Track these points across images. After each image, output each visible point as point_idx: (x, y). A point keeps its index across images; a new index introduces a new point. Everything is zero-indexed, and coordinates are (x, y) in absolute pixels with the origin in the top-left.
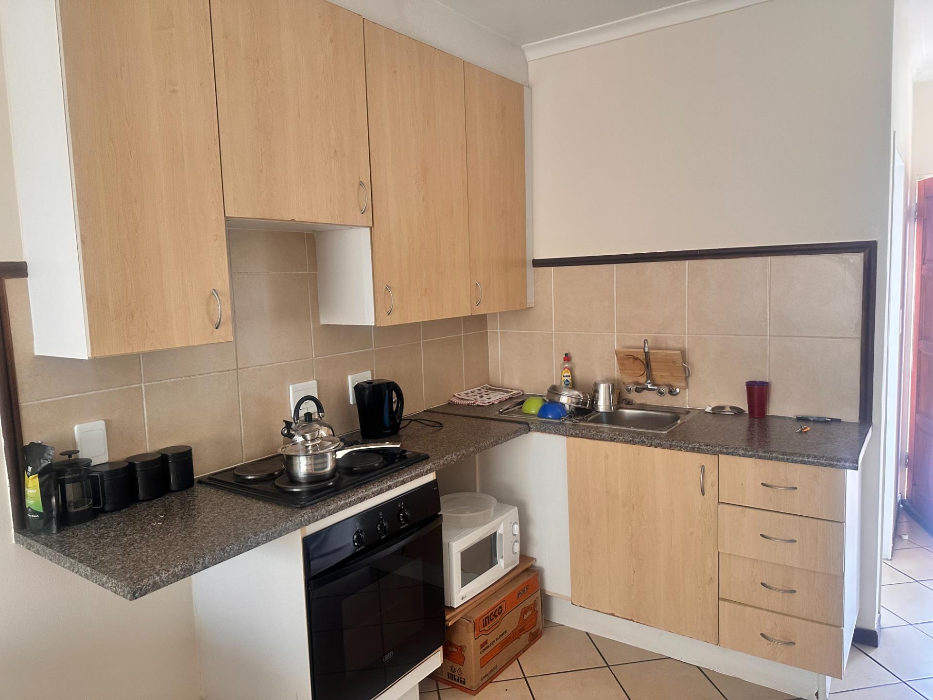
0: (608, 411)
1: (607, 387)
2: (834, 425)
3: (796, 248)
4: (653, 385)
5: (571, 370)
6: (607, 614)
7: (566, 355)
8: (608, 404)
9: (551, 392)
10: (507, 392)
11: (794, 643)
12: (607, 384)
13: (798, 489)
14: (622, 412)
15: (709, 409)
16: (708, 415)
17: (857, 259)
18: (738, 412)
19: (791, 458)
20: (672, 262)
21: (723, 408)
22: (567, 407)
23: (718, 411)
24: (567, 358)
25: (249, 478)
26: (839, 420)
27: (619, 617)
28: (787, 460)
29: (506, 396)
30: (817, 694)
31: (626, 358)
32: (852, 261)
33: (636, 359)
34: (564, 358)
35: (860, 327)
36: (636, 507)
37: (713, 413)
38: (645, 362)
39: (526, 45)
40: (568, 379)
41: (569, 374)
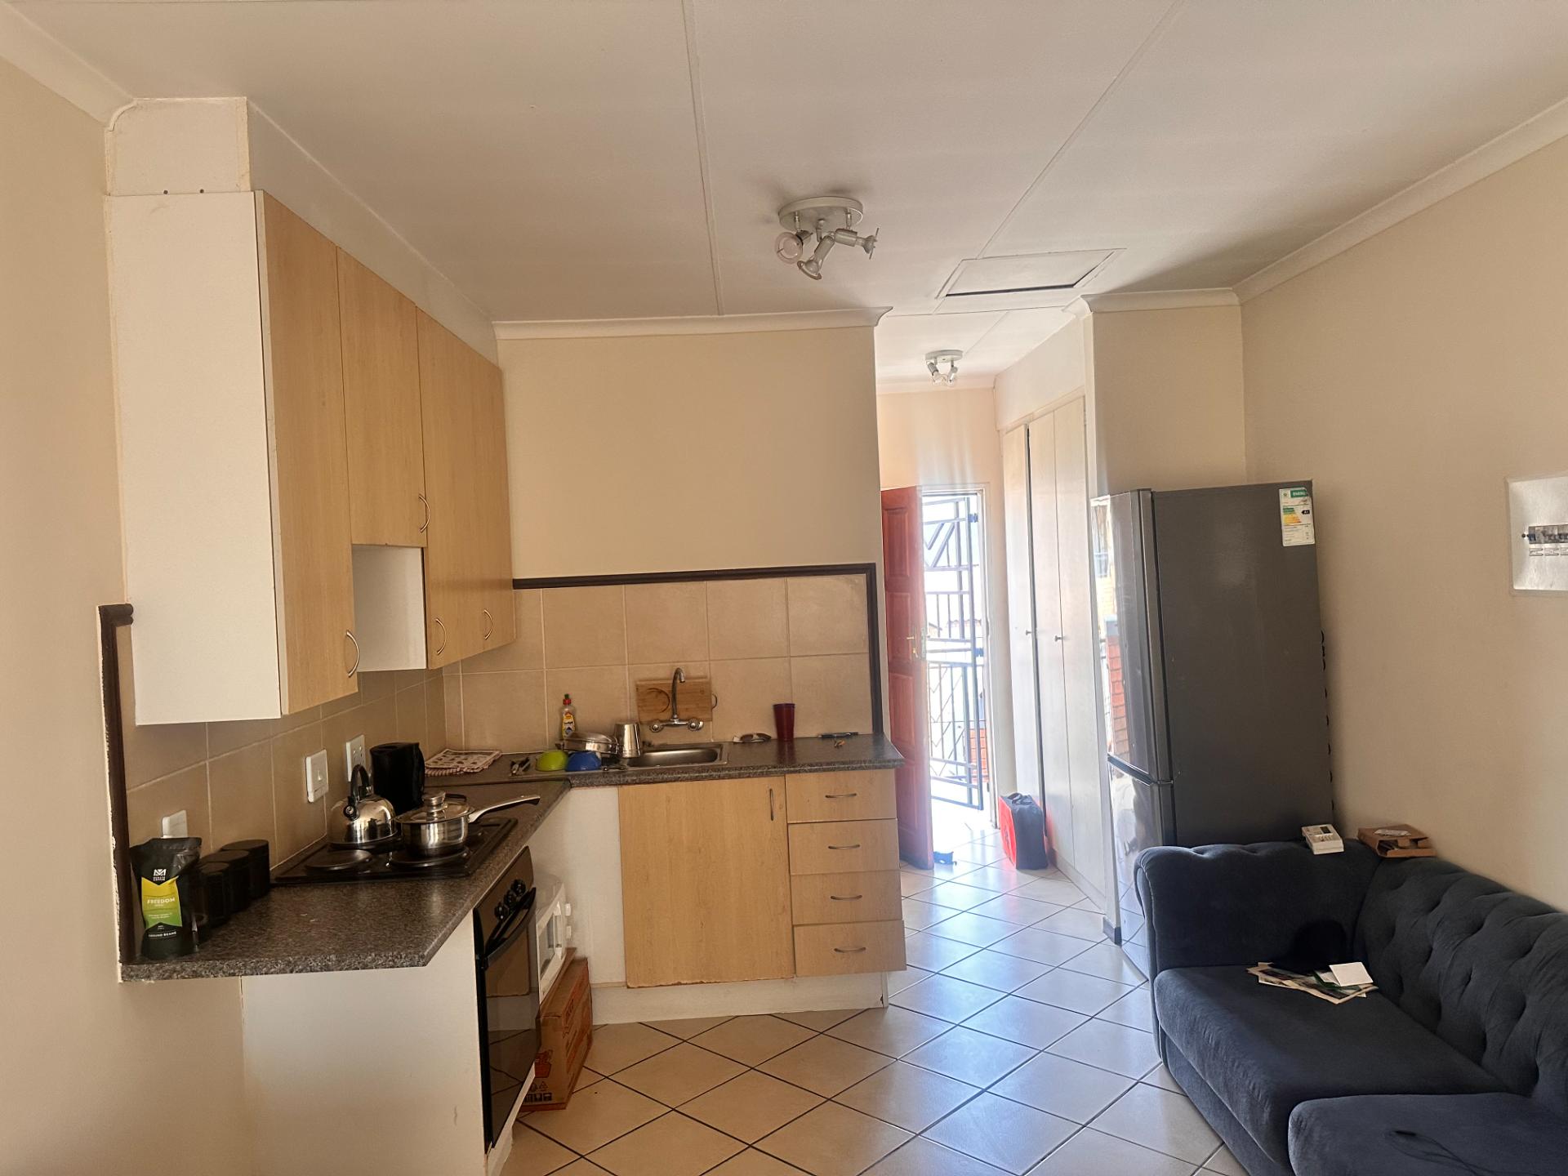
0: (634, 755)
1: (632, 728)
2: (854, 739)
3: (809, 569)
4: (680, 720)
5: (572, 713)
6: (673, 985)
7: (567, 696)
8: (634, 747)
9: (573, 741)
10: (490, 754)
11: (864, 949)
12: (632, 725)
13: (858, 795)
14: (650, 756)
15: (736, 740)
16: (737, 746)
17: (861, 579)
18: (765, 738)
19: (851, 766)
20: (689, 583)
21: (752, 736)
22: (598, 755)
23: (746, 740)
24: (567, 701)
25: (336, 868)
26: (856, 734)
27: (686, 984)
28: (848, 769)
29: (489, 759)
30: (882, 999)
31: (648, 693)
32: (857, 581)
33: (661, 692)
34: (564, 701)
35: (867, 643)
36: (703, 850)
37: (743, 743)
38: (670, 696)
39: (497, 322)
40: (571, 727)
41: (570, 720)
